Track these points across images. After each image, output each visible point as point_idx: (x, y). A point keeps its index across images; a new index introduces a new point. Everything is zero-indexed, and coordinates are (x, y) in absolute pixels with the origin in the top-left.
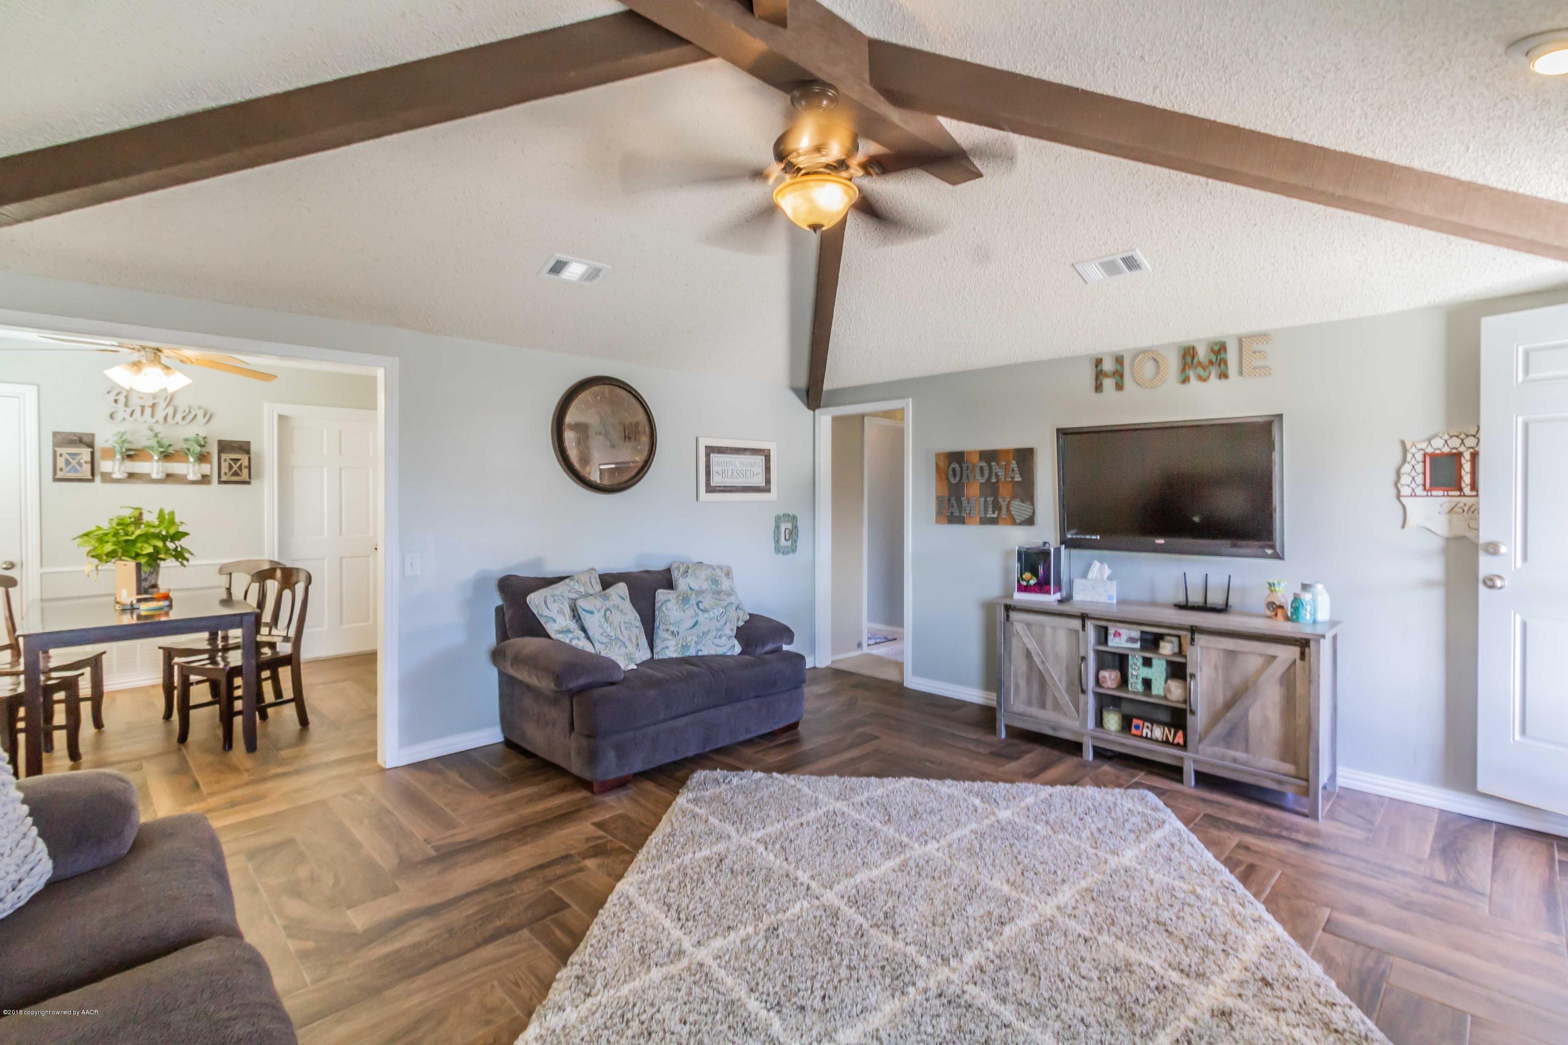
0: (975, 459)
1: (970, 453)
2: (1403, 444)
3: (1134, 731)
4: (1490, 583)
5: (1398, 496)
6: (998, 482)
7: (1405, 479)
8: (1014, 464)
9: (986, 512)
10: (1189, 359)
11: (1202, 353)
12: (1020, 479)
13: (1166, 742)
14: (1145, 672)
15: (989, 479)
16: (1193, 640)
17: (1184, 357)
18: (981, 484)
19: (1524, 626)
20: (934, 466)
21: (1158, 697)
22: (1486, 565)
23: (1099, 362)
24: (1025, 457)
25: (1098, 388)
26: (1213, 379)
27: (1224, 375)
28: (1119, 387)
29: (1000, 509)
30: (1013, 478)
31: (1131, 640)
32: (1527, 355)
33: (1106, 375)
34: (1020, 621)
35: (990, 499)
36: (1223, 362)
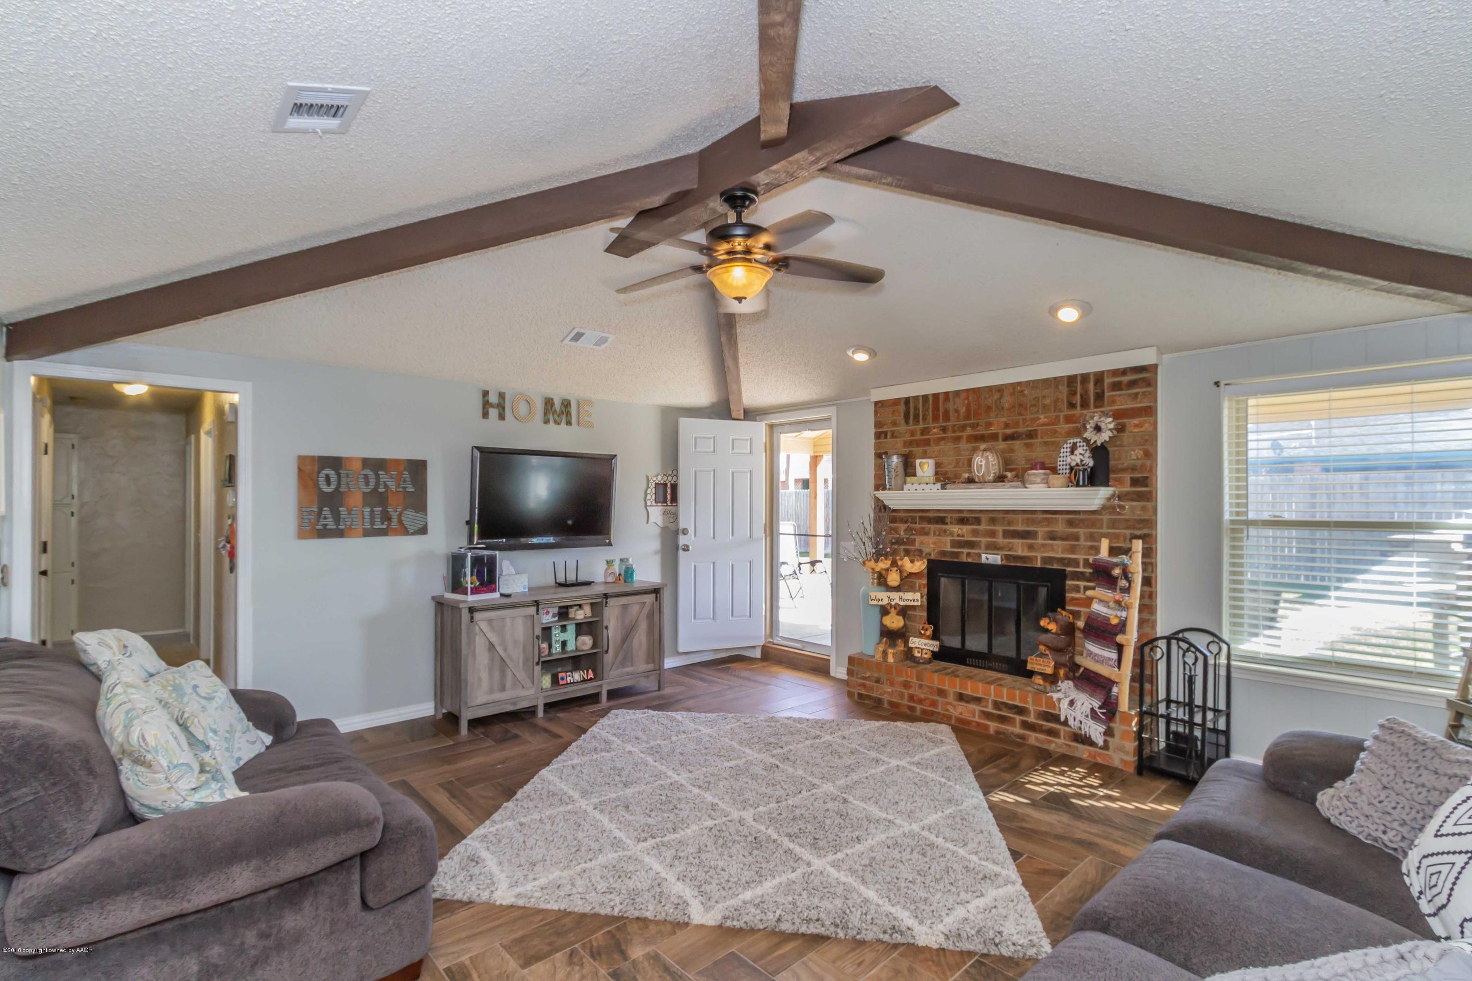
0: (358, 466)
1: (349, 459)
2: (647, 477)
3: (561, 682)
4: (686, 549)
5: (646, 506)
6: (387, 491)
7: (649, 497)
8: (406, 475)
9: (372, 522)
10: (549, 407)
11: (557, 405)
12: (413, 490)
13: (584, 681)
14: (563, 637)
15: (375, 490)
16: (606, 603)
17: (546, 404)
18: (364, 493)
19: (695, 567)
20: (296, 470)
21: (572, 651)
22: (682, 540)
23: (486, 394)
24: (418, 468)
25: (485, 415)
26: (563, 424)
27: (569, 423)
28: (502, 417)
29: (389, 519)
30: (405, 488)
31: (554, 616)
32: (696, 439)
33: (492, 406)
34: (483, 620)
35: (378, 510)
36: (568, 414)
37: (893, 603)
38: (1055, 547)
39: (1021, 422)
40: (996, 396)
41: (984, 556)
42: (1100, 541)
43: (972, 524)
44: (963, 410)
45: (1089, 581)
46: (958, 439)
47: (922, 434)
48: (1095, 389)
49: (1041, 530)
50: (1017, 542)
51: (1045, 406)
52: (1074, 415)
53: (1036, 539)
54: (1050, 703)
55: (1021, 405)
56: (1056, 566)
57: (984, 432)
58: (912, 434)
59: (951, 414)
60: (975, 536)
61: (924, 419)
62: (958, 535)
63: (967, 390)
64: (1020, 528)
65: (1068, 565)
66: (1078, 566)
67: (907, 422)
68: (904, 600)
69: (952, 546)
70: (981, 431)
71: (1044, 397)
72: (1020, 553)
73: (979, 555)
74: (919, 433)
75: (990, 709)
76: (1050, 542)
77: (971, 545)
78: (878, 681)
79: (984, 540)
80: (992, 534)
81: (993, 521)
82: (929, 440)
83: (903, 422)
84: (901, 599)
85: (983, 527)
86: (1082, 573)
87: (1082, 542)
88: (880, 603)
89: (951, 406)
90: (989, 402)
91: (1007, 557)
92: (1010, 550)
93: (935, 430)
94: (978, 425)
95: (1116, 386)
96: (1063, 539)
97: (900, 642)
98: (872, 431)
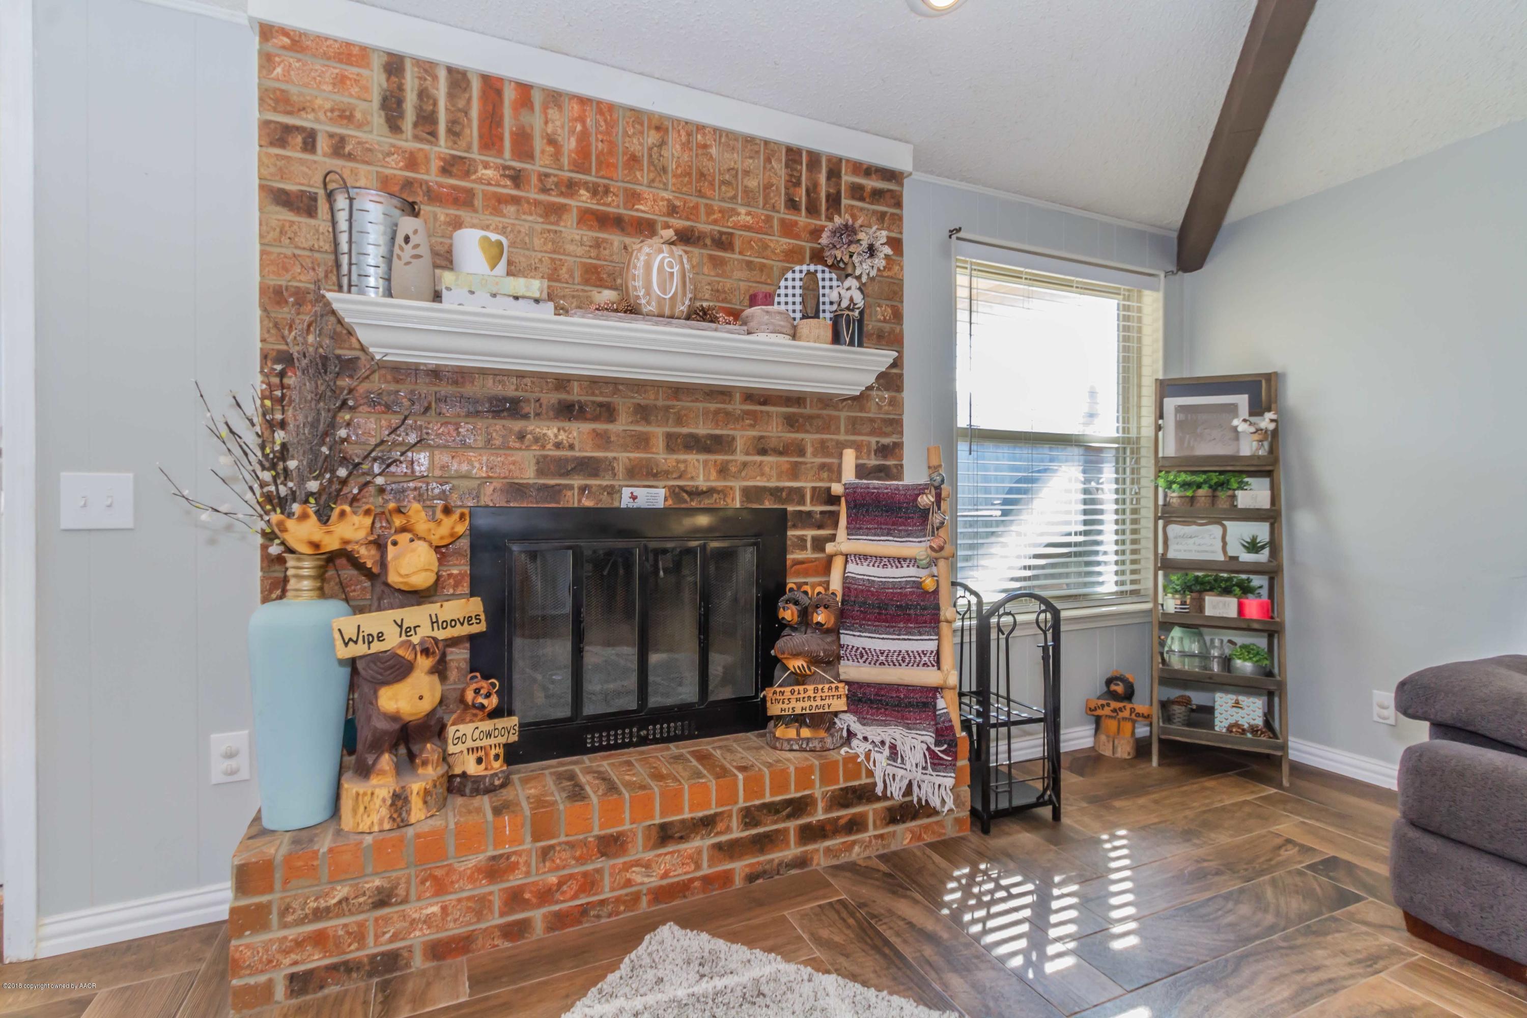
37: (415, 640)
38: (767, 469)
39: (702, 210)
40: (652, 138)
41: (626, 492)
42: (840, 456)
43: (596, 419)
44: (570, 144)
45: (820, 527)
46: (554, 212)
47: (445, 171)
48: (828, 185)
49: (742, 436)
50: (694, 459)
51: (747, 191)
52: (796, 223)
53: (733, 452)
54: (853, 765)
55: (702, 175)
56: (768, 504)
57: (622, 211)
58: (412, 162)
59: (538, 144)
60: (599, 447)
61: (454, 133)
62: (558, 446)
63: (583, 101)
64: (702, 430)
65: (788, 500)
66: (802, 502)
67: (394, 125)
68: (445, 625)
69: (540, 473)
70: (614, 206)
71: (747, 173)
72: (701, 483)
73: (613, 491)
74: (435, 165)
75: (737, 833)
76: (758, 458)
77: (588, 467)
78: (383, 900)
79: (623, 457)
80: (642, 442)
81: (643, 413)
82: (470, 193)
83: (378, 119)
84: (434, 622)
85: (621, 426)
86: (809, 514)
87: (809, 458)
88: (376, 647)
89: (535, 122)
90: (635, 146)
91: (675, 493)
92: (680, 477)
93: (489, 173)
94: (607, 191)
95: (857, 192)
96: (781, 453)
97: (430, 750)
98: (252, 115)
